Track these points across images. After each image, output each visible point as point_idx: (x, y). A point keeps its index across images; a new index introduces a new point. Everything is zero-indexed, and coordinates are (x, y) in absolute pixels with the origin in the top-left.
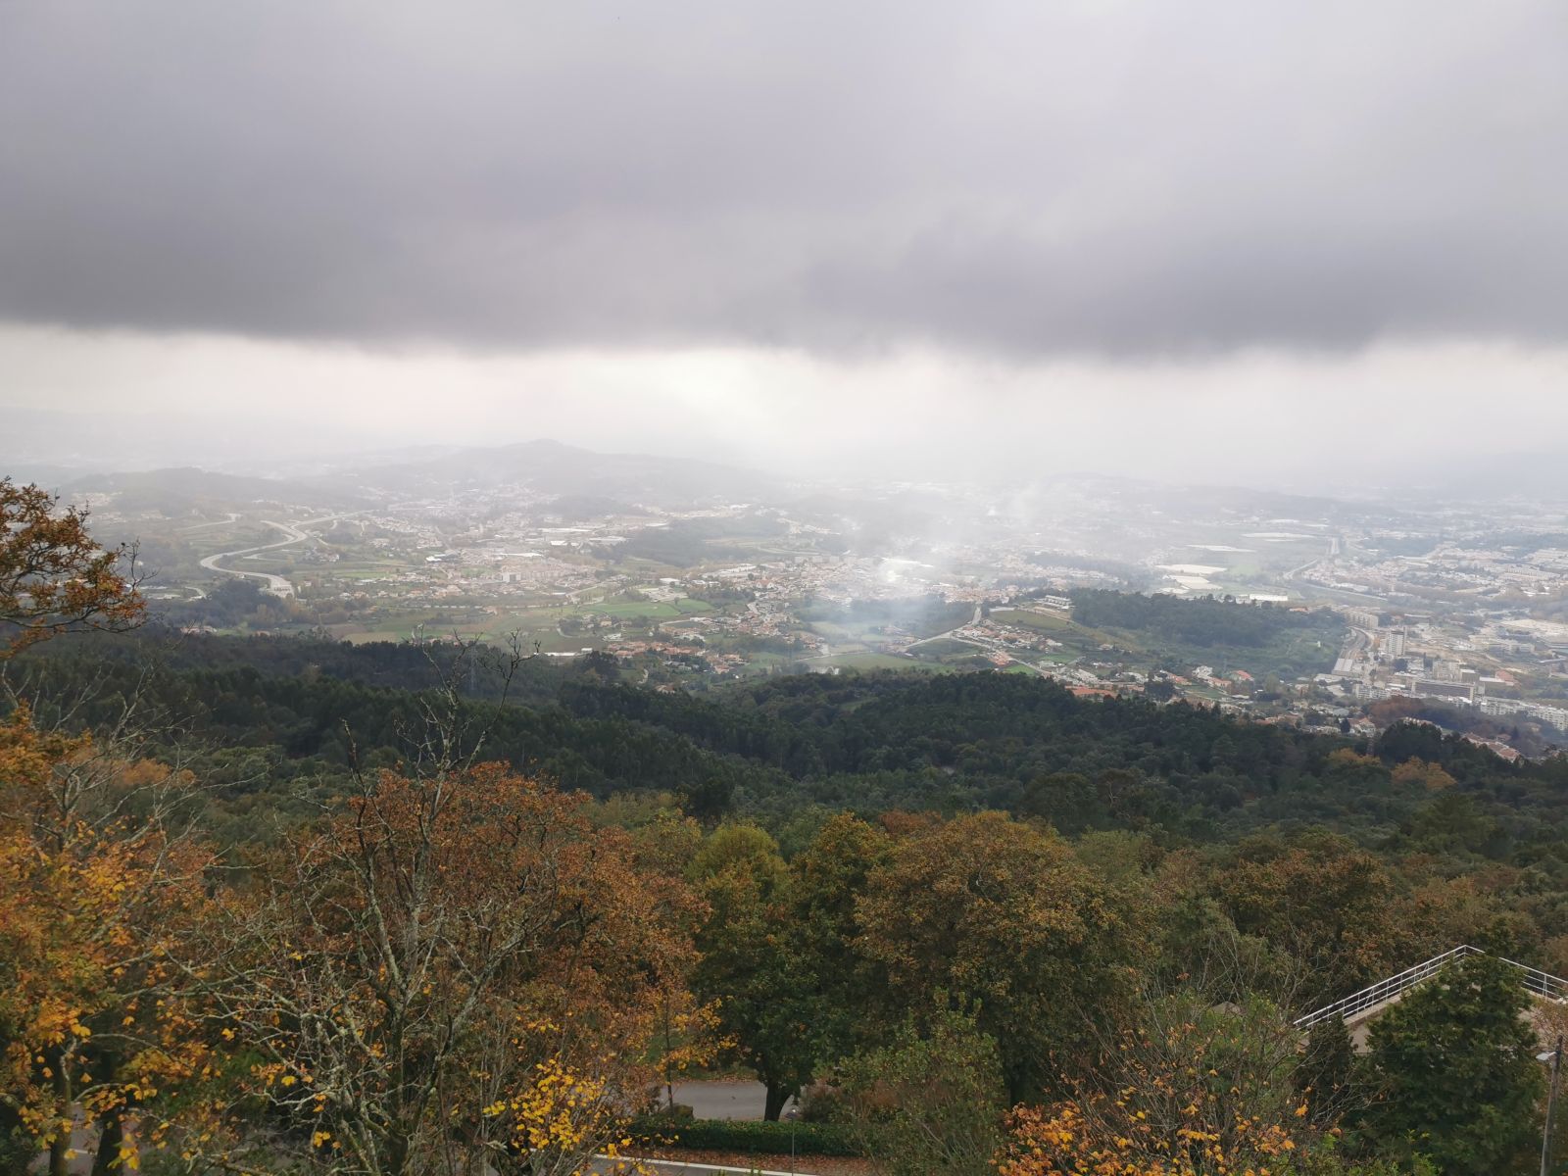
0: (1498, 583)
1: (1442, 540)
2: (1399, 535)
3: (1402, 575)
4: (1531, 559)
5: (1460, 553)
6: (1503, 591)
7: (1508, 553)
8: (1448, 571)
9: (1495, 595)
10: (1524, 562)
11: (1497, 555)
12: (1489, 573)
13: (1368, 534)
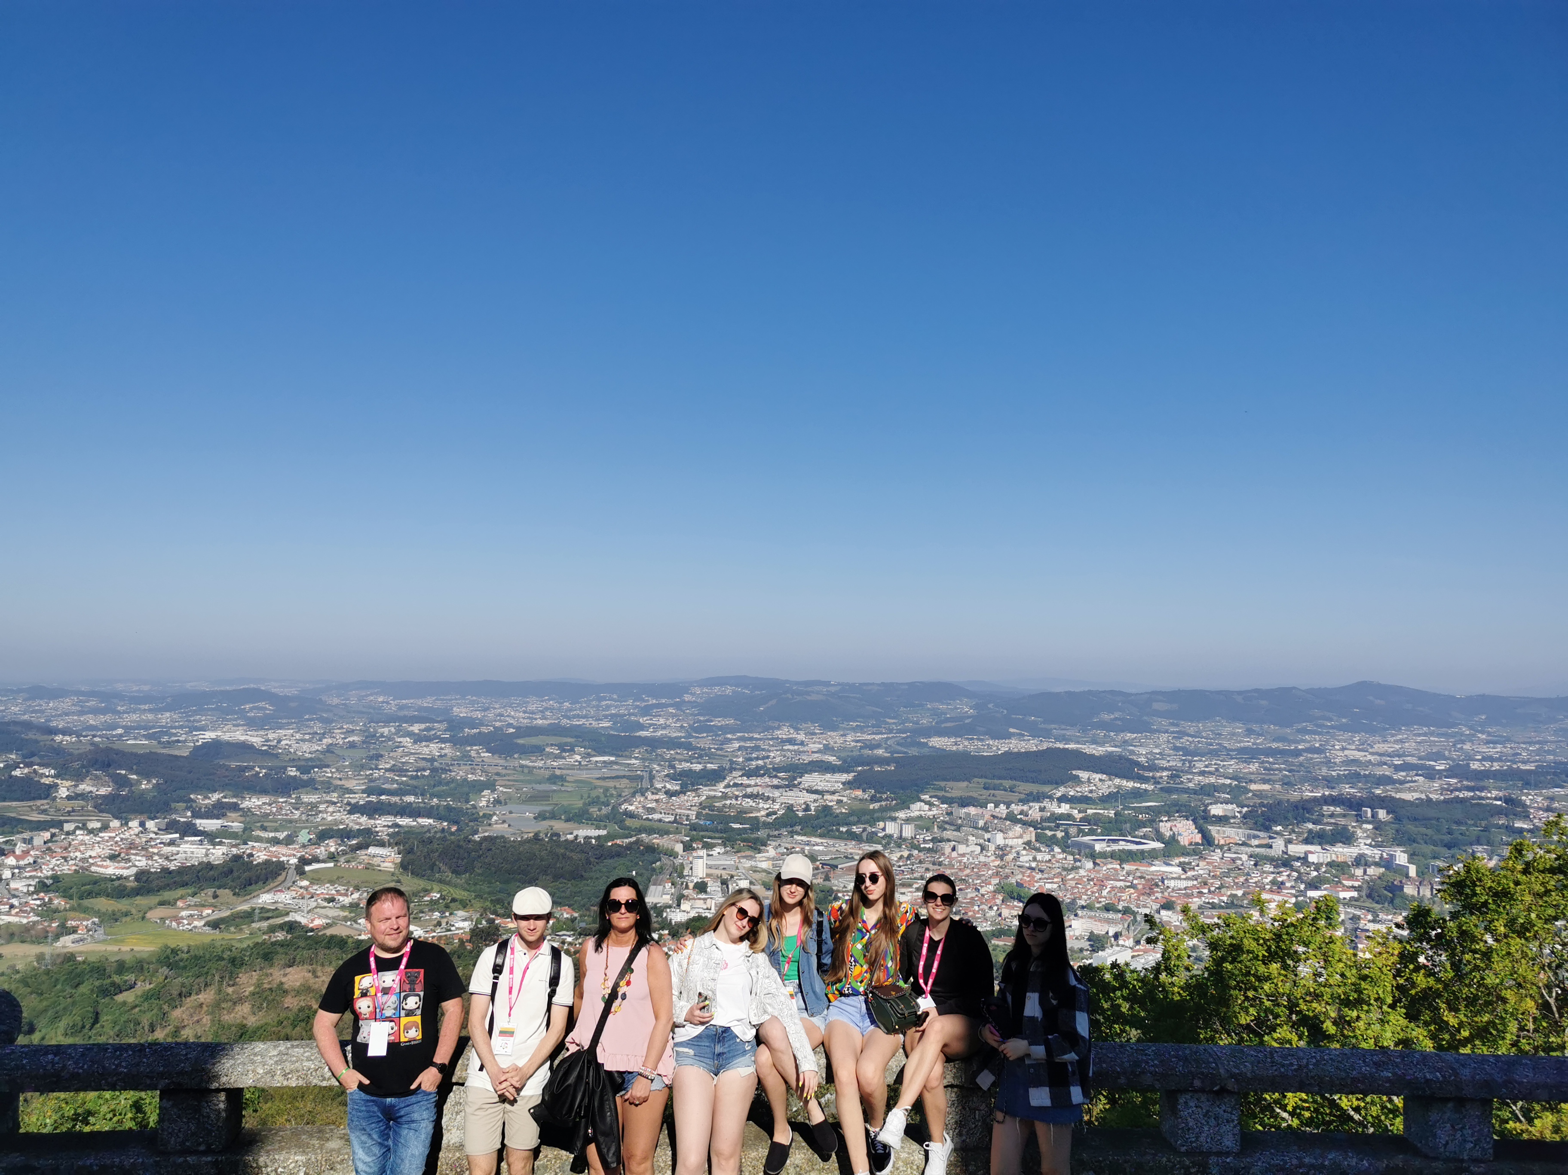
0: (777, 807)
1: (732, 769)
2: (698, 767)
3: (701, 804)
4: (800, 783)
5: (745, 781)
6: (781, 812)
7: (783, 779)
8: (737, 798)
9: (774, 817)
10: (795, 786)
11: (776, 782)
12: (768, 798)
13: (673, 767)
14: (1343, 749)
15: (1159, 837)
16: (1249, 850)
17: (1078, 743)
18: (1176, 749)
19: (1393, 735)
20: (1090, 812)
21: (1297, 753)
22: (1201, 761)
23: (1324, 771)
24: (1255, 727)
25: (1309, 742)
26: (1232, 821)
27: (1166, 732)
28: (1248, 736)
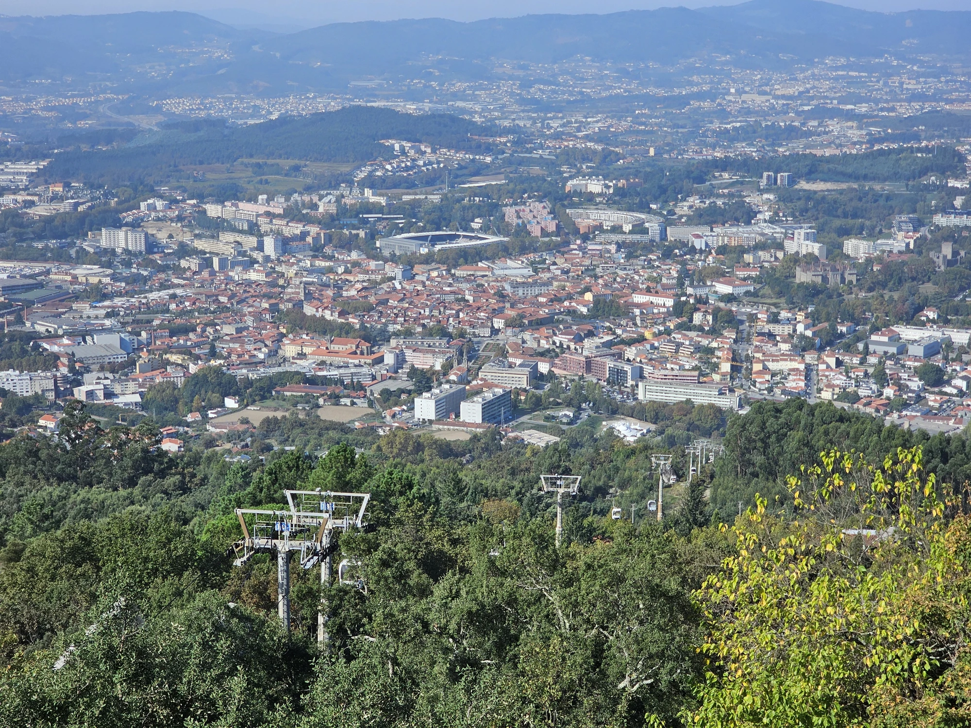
14: (739, 92)
15: (501, 228)
16: (619, 238)
17: (387, 98)
18: (522, 101)
19: (803, 70)
20: (406, 198)
21: (683, 101)
22: (557, 118)
23: (716, 125)
24: (630, 66)
25: (697, 84)
26: (598, 200)
27: (511, 78)
28: (618, 79)
